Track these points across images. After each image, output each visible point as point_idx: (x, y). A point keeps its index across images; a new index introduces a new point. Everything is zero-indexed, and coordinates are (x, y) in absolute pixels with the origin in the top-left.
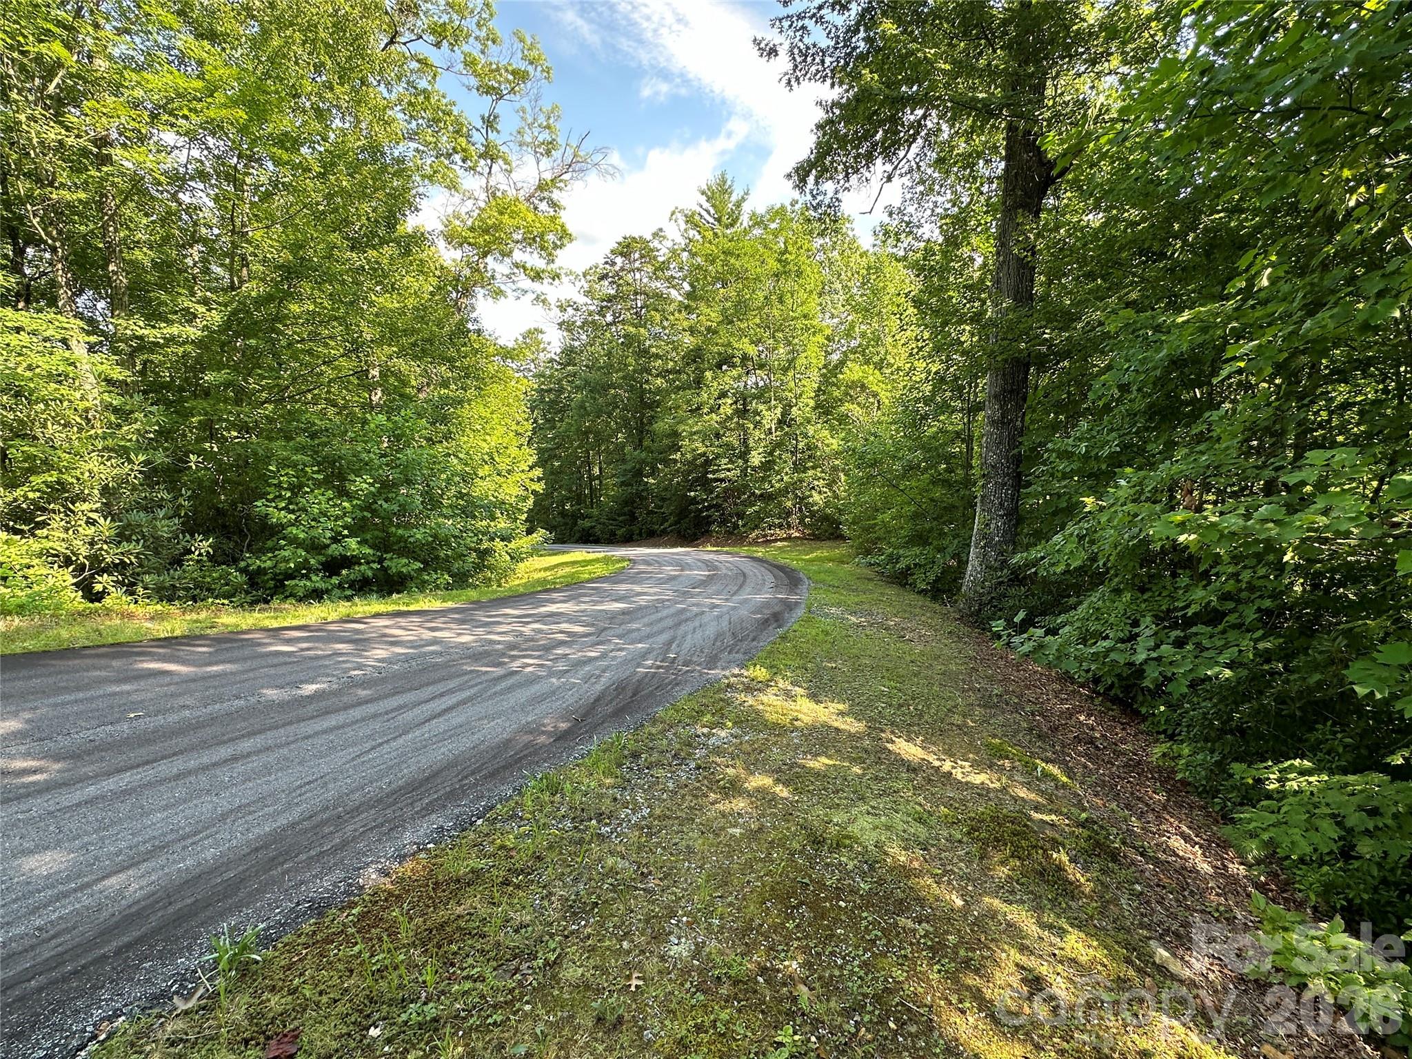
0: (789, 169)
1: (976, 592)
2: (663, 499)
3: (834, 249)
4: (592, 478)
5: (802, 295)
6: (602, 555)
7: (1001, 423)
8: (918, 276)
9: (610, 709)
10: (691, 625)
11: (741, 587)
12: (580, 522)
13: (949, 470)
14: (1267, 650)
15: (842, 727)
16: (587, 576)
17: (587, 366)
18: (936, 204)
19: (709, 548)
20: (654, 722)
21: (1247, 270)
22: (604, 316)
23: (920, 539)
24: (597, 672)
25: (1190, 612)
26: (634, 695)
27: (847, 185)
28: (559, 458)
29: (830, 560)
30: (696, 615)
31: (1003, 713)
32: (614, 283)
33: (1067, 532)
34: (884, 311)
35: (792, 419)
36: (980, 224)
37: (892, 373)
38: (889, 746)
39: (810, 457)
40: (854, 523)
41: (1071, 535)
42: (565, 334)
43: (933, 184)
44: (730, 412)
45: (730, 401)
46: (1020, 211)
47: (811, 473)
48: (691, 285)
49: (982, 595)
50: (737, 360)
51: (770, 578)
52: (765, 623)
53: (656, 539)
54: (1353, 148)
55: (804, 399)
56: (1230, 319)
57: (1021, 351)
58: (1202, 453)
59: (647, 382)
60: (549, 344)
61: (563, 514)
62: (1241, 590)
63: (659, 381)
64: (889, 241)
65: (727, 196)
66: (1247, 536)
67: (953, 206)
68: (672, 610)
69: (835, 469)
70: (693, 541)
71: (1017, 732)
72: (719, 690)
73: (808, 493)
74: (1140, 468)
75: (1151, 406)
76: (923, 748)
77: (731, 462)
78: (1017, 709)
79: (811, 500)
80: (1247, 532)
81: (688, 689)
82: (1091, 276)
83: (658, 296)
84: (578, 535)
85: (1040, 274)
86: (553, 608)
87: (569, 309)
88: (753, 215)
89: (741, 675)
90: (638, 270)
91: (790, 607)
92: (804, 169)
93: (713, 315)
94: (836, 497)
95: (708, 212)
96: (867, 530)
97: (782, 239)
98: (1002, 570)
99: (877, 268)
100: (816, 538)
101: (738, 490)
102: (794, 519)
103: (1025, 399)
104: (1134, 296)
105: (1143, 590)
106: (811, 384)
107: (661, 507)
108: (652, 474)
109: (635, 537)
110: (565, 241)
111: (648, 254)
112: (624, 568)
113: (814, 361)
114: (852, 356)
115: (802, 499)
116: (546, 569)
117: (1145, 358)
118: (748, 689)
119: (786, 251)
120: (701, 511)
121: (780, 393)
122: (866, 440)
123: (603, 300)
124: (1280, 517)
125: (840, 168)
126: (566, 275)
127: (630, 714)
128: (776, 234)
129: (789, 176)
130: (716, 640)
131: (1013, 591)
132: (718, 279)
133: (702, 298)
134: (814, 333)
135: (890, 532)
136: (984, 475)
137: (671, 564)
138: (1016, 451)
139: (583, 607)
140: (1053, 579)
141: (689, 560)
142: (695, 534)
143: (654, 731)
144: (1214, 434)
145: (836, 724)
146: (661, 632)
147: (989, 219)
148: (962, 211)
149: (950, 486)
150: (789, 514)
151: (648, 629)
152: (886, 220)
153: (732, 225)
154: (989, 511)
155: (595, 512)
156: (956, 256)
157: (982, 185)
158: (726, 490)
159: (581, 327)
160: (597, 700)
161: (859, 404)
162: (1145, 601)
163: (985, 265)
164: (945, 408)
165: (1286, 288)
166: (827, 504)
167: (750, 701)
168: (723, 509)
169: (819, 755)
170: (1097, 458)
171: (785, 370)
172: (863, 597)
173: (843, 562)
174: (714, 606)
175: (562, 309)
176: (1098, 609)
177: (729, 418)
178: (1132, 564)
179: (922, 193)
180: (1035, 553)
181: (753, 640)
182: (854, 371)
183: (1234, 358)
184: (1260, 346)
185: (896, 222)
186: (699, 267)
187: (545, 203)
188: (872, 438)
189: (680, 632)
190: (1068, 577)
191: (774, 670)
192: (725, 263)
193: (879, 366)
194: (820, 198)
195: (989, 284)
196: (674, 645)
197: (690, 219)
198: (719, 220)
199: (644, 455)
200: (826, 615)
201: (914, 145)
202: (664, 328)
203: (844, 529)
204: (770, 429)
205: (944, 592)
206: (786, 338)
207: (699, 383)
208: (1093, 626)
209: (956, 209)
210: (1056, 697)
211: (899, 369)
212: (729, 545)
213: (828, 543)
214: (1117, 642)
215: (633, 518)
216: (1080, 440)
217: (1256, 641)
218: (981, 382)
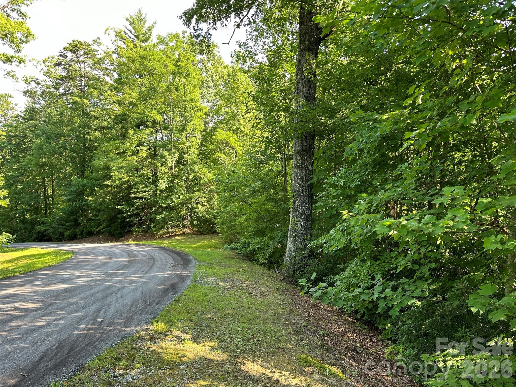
0: (181, 13)
1: (291, 263)
2: (99, 211)
3: (208, 61)
4: (46, 196)
5: (189, 87)
6: (53, 249)
7: (301, 167)
8: (256, 82)
9: (50, 364)
10: (114, 297)
11: (151, 267)
12: (37, 227)
13: (276, 193)
14: (434, 290)
15: (214, 358)
16: (40, 266)
17: (45, 121)
18: (264, 43)
19: (131, 242)
20: (84, 370)
21: (412, 94)
22: (58, 89)
23: (260, 233)
24: (43, 337)
25: (398, 271)
26: (70, 351)
27: (215, 26)
28: (22, 182)
29: (209, 247)
30: (119, 289)
31: (308, 337)
32: (66, 69)
33: (337, 228)
34: (238, 100)
35: (185, 161)
36: (288, 57)
37: (243, 136)
38: (242, 367)
39: (196, 184)
40: (223, 224)
41: (339, 229)
42: (29, 99)
43: (263, 31)
44: (145, 155)
45: (145, 148)
46: (307, 52)
47: (197, 193)
48: (119, 75)
49: (295, 265)
50: (150, 124)
51: (171, 260)
52: (166, 291)
53: (92, 238)
54: (452, 41)
55: (192, 149)
56: (407, 118)
57: (310, 129)
58: (398, 187)
59: (88, 133)
60: (16, 105)
61: (24, 221)
62: (421, 259)
63: (97, 133)
64: (240, 61)
65: (142, 23)
66: (420, 231)
67: (274, 45)
68: (102, 287)
69: (211, 191)
70: (119, 238)
71: (315, 348)
72: (133, 341)
73: (195, 206)
74: (370, 194)
75: (374, 160)
76: (262, 366)
77: (146, 186)
78: (315, 334)
79: (197, 210)
80: (419, 230)
81: (110, 343)
82: (343, 90)
83: (97, 80)
84: (35, 236)
85: (319, 86)
86: (11, 291)
87: (32, 83)
88: (159, 37)
89: (148, 329)
90: (83, 62)
91: (183, 279)
92: (189, 14)
93: (134, 94)
94: (213, 208)
95: (130, 31)
96: (230, 228)
97: (177, 53)
98: (305, 250)
99: (233, 76)
100: (201, 233)
101: (151, 204)
102: (187, 222)
103: (313, 154)
104: (364, 102)
105: (376, 259)
106: (196, 141)
107: (97, 216)
108: (91, 194)
109: (78, 236)
110: (29, 39)
111: (89, 53)
112: (68, 258)
113: (198, 127)
114: (220, 125)
115: (192, 209)
116: (8, 262)
117: (370, 136)
118: (153, 339)
119: (179, 60)
120: (125, 218)
121: (177, 145)
122: (229, 175)
123: (57, 79)
124: (434, 222)
125: (211, 16)
126: (30, 61)
127: (66, 366)
128: (173, 49)
129: (180, 17)
130: (132, 306)
131: (310, 262)
132: (137, 73)
133: (126, 84)
134: (197, 111)
135: (243, 229)
136: (293, 196)
137: (102, 254)
138: (309, 183)
139: (36, 288)
140: (331, 254)
141: (116, 251)
142: (121, 233)
143: (83, 377)
144: (403, 177)
145: (209, 357)
146: (93, 303)
147: (293, 54)
148: (279, 48)
149: (276, 202)
150: (184, 218)
151: (83, 302)
152: (238, 49)
153: (146, 41)
154: (297, 216)
155: (49, 220)
156: (276, 73)
157: (288, 35)
158: (143, 204)
159: (41, 95)
160: (41, 358)
161: (225, 153)
162: (378, 265)
163: (291, 79)
164: (271, 157)
165: (430, 104)
166: (207, 212)
167: (154, 347)
168: (141, 217)
169: (198, 379)
170: (349, 187)
171: (180, 131)
172: (228, 270)
173: (216, 248)
174: (132, 282)
175: (27, 82)
176: (355, 271)
177: (145, 159)
178: (369, 246)
179: (257, 36)
180: (321, 240)
181: (157, 304)
182: (221, 134)
183: (409, 139)
184: (419, 133)
185: (243, 51)
186: (124, 64)
187: (15, 12)
188: (232, 174)
189: (106, 302)
190: (339, 252)
191: (171, 323)
192: (141, 64)
193: (236, 132)
194: (199, 32)
195: (293, 90)
196: (102, 313)
197: (118, 34)
198: (137, 37)
199: (85, 181)
200: (206, 283)
201: (251, 10)
202: (100, 100)
203: (218, 228)
204: (171, 167)
205: (275, 263)
206: (180, 112)
207: (124, 136)
208: (353, 281)
209: (275, 47)
210: (336, 324)
211: (246, 135)
212: (144, 240)
213: (208, 236)
214: (364, 289)
215: (76, 223)
216: (341, 178)
217: (429, 285)
218: (291, 144)
